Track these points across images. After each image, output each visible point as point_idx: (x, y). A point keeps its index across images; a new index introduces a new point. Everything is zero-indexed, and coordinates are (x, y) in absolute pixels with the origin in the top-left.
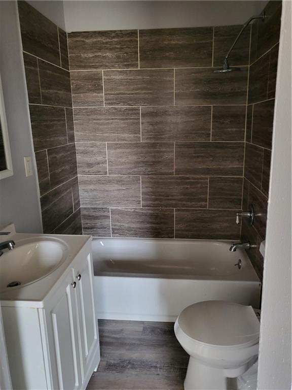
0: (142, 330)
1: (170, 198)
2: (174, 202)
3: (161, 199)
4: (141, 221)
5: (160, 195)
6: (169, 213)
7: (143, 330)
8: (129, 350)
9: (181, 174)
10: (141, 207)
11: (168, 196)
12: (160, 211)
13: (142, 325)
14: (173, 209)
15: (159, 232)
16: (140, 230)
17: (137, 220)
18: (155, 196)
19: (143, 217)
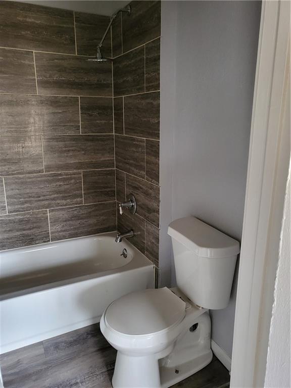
0: (44, 352)
1: (42, 198)
2: (47, 202)
3: (31, 200)
4: (8, 229)
5: (30, 197)
6: (42, 215)
7: (45, 350)
9: (52, 171)
10: (7, 214)
11: (39, 197)
12: (31, 215)
13: (42, 346)
14: (47, 211)
15: (32, 239)
16: (8, 241)
17: (4, 230)
18: (24, 198)
19: (11, 224)
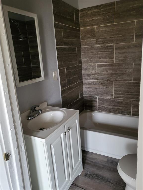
0: (106, 161)
1: (130, 93)
2: (132, 96)
3: (125, 94)
4: (113, 105)
5: (124, 92)
6: (129, 101)
8: (97, 169)
9: (136, 81)
10: (114, 98)
11: (128, 93)
12: (124, 101)
13: (107, 158)
14: (131, 100)
15: (123, 112)
16: (113, 110)
18: (122, 92)
19: (114, 103)
